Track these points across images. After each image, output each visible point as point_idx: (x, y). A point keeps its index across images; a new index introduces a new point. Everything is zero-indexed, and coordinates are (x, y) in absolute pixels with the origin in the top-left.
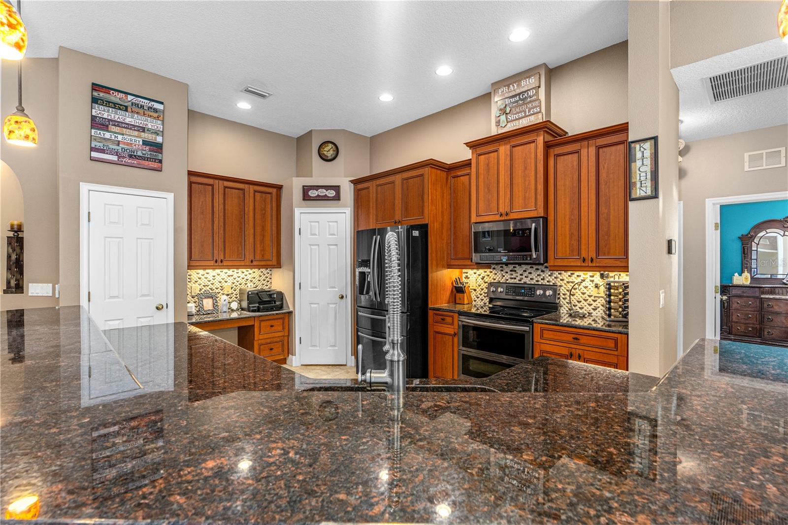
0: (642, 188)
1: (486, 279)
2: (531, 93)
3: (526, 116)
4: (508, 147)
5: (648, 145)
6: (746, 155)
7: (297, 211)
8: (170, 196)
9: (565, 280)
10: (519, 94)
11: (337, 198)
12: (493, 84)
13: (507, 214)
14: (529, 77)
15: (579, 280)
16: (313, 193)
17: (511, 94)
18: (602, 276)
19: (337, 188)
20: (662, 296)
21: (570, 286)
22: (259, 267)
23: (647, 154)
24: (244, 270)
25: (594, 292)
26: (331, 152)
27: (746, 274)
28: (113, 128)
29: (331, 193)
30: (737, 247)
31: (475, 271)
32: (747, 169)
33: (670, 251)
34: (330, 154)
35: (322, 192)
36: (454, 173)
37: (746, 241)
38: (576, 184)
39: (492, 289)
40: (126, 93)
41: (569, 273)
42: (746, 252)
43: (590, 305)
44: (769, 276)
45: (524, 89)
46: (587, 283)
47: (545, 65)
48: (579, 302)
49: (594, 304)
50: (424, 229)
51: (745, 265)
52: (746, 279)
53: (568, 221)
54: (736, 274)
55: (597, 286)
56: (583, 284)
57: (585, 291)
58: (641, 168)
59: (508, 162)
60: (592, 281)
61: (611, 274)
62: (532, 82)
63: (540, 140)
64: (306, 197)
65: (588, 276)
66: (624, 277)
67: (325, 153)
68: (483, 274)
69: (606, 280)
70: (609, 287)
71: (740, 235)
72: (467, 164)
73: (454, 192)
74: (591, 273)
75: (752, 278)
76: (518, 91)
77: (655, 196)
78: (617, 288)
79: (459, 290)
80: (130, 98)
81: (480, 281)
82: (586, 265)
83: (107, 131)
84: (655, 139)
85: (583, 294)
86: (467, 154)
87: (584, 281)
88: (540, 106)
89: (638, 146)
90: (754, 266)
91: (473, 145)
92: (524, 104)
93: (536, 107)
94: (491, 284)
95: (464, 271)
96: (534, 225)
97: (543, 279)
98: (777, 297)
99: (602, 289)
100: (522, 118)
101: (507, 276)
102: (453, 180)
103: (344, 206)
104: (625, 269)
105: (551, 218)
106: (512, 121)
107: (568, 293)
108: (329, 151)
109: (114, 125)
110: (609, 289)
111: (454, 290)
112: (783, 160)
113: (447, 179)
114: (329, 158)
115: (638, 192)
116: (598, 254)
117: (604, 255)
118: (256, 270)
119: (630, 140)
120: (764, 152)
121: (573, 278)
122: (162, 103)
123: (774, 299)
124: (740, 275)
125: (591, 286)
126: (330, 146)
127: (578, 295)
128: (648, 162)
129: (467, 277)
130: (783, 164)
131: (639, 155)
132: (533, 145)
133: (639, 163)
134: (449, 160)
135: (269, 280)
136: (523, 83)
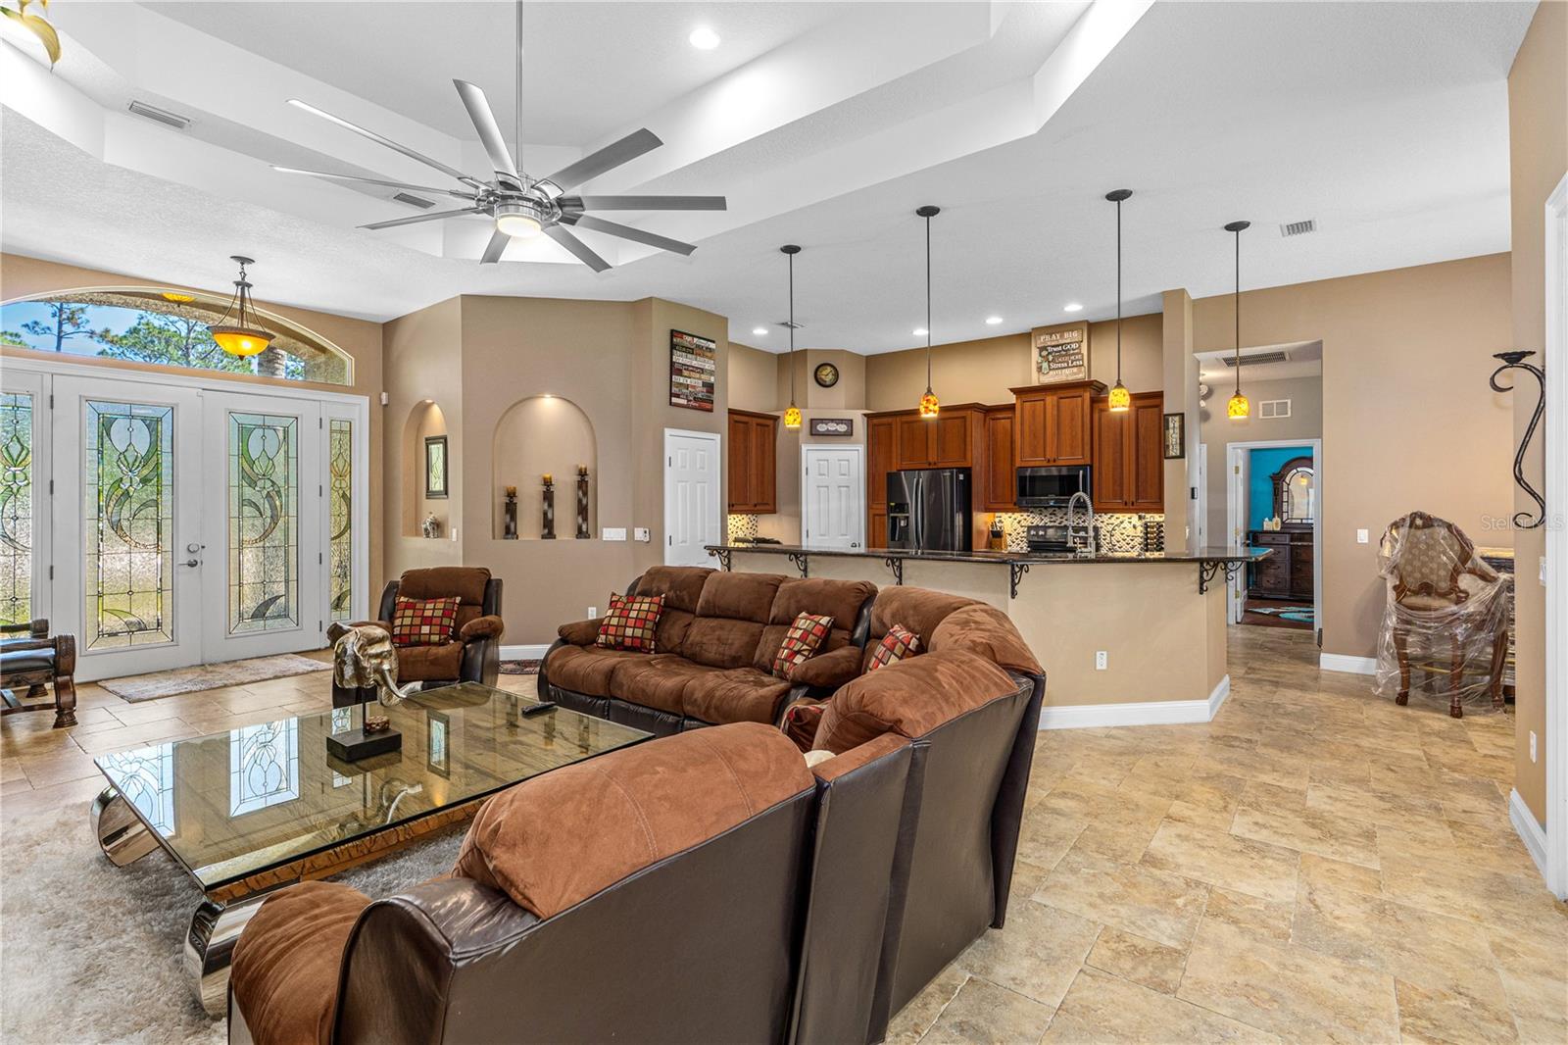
0: (1174, 451)
1: (1023, 523)
2: (1073, 346)
3: (1068, 367)
4: (1055, 398)
5: (1177, 418)
6: (1261, 403)
7: (804, 448)
8: (718, 437)
9: (1107, 522)
10: (1062, 345)
11: (849, 434)
12: (1033, 329)
13: (1054, 461)
14: (1073, 331)
15: (1119, 521)
16: (822, 428)
17: (1053, 344)
18: (1140, 518)
19: (849, 423)
20: (1187, 530)
21: (1110, 528)
22: (747, 512)
23: (1177, 425)
24: (735, 516)
25: (1130, 531)
26: (830, 377)
27: (1277, 519)
28: (686, 373)
29: (842, 428)
30: (1267, 487)
31: (1010, 514)
32: (1261, 417)
33: (1193, 497)
34: (829, 379)
35: (832, 427)
36: (992, 415)
37: (1278, 479)
38: (1118, 437)
39: (1033, 532)
40: (693, 336)
41: (1109, 515)
42: (1277, 493)
43: (1128, 544)
44: (1299, 521)
45: (1068, 341)
46: (1126, 524)
47: (1087, 321)
48: (1118, 542)
49: (1132, 543)
50: (967, 471)
51: (1277, 508)
52: (1277, 524)
53: (1111, 470)
54: (1267, 519)
55: (1134, 527)
56: (1122, 526)
57: (1124, 531)
58: (1173, 437)
59: (1055, 413)
60: (1130, 523)
61: (1148, 516)
62: (1075, 335)
63: (1087, 396)
64: (814, 433)
65: (1126, 518)
66: (1157, 518)
67: (823, 377)
68: (1020, 518)
69: (1143, 521)
70: (1146, 527)
71: (1271, 474)
72: (1011, 408)
73: (993, 434)
74: (1129, 515)
75: (1283, 523)
76: (1061, 342)
77: (1182, 456)
78: (1153, 527)
79: (997, 535)
80: (695, 340)
81: (1016, 525)
82: (1127, 508)
83: (682, 376)
84: (1182, 415)
85: (1122, 534)
86: (1012, 399)
87: (1122, 522)
88: (1082, 360)
89: (1170, 419)
90: (1285, 509)
91: (1016, 391)
92: (1066, 355)
93: (1078, 360)
94: (1030, 528)
95: (997, 514)
96: (1081, 472)
97: (1084, 522)
98: (1305, 544)
99: (1140, 529)
100: (1065, 368)
101: (1046, 520)
102: (991, 422)
103: (857, 442)
104: (1161, 510)
105: (1096, 465)
106: (1054, 369)
107: (1109, 535)
108: (827, 375)
109: (687, 370)
110: (1146, 528)
111: (991, 536)
112: (1289, 413)
113: (985, 421)
114: (828, 383)
115: (1172, 453)
116: (1137, 499)
117: (1143, 498)
118: (744, 516)
119: (1165, 412)
120: (1275, 402)
121: (1113, 520)
122: (713, 342)
123: (1302, 546)
124: (1271, 520)
125: (1129, 527)
126: (829, 369)
127: (1117, 535)
128: (1177, 431)
129: (1000, 521)
130: (1289, 414)
131: (1171, 425)
132: (1080, 399)
133: (1171, 431)
134: (989, 402)
135: (754, 527)
136: (1066, 335)
